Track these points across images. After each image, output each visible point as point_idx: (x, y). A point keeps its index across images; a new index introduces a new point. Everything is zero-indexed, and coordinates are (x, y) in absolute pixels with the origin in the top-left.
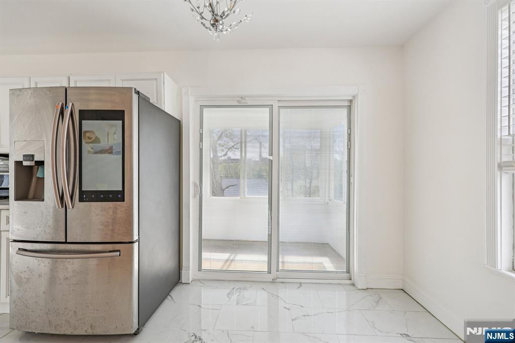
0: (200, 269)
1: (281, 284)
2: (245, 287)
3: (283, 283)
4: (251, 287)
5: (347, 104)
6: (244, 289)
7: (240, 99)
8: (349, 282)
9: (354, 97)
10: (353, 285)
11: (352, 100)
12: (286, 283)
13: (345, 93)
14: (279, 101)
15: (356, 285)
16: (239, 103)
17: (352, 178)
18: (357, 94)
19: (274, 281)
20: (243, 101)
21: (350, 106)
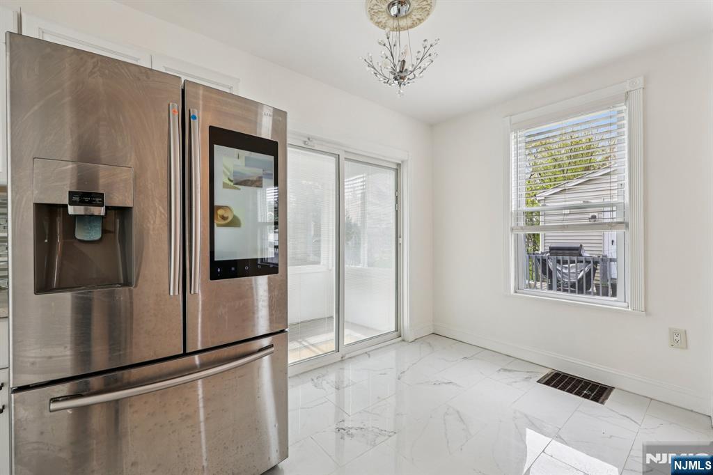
1: (350, 360)
2: (322, 374)
5: (395, 167)
6: (324, 376)
7: (306, 140)
8: (400, 339)
9: (403, 162)
10: (403, 341)
11: (400, 163)
12: (354, 357)
13: (397, 156)
14: (346, 151)
15: (406, 339)
16: (305, 144)
17: (400, 241)
18: (407, 161)
19: (342, 360)
20: (310, 143)
21: (398, 169)
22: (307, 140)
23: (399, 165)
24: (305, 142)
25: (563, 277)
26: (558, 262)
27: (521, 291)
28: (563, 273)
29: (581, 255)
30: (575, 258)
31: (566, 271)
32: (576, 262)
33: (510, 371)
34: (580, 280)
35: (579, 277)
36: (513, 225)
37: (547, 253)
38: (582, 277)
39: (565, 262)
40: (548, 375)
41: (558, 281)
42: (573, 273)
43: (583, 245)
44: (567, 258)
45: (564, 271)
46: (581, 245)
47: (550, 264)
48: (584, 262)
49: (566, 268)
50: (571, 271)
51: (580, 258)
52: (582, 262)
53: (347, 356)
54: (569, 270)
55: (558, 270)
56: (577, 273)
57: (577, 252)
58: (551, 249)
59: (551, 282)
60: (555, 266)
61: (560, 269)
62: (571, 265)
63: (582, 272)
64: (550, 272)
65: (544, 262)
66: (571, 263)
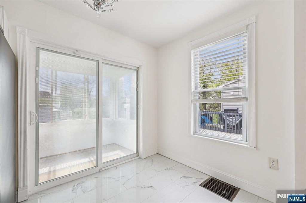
0: (36, 184)
1: (105, 171)
2: (83, 181)
3: (106, 170)
4: (87, 180)
5: (136, 69)
6: (83, 183)
9: (140, 66)
10: (140, 158)
11: (139, 67)
12: (107, 169)
13: (137, 63)
14: (103, 59)
15: (141, 158)
16: (74, 54)
17: (139, 106)
18: (142, 65)
19: (100, 171)
20: (77, 53)
21: (138, 70)
22: (75, 51)
23: (138, 68)
24: (74, 52)
25: (229, 122)
26: (228, 116)
27: (196, 133)
28: (230, 121)
29: (238, 113)
30: (235, 114)
31: (231, 120)
32: (235, 116)
33: (187, 177)
34: (237, 124)
35: (236, 123)
36: (193, 99)
37: (223, 112)
38: (238, 122)
39: (231, 116)
40: (207, 180)
41: (228, 125)
42: (234, 121)
43: (239, 108)
44: (231, 114)
45: (230, 120)
46: (238, 108)
47: (224, 117)
48: (239, 116)
49: (231, 118)
50: (233, 120)
51: (237, 114)
52: (238, 116)
53: (103, 169)
54: (232, 120)
55: (227, 119)
56: (236, 121)
57: (236, 111)
58: (225, 110)
59: (225, 125)
60: (226, 118)
61: (228, 119)
62: (233, 117)
63: (238, 121)
64: (224, 120)
65: (221, 116)
66: (233, 116)
